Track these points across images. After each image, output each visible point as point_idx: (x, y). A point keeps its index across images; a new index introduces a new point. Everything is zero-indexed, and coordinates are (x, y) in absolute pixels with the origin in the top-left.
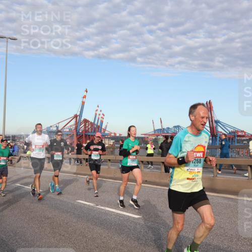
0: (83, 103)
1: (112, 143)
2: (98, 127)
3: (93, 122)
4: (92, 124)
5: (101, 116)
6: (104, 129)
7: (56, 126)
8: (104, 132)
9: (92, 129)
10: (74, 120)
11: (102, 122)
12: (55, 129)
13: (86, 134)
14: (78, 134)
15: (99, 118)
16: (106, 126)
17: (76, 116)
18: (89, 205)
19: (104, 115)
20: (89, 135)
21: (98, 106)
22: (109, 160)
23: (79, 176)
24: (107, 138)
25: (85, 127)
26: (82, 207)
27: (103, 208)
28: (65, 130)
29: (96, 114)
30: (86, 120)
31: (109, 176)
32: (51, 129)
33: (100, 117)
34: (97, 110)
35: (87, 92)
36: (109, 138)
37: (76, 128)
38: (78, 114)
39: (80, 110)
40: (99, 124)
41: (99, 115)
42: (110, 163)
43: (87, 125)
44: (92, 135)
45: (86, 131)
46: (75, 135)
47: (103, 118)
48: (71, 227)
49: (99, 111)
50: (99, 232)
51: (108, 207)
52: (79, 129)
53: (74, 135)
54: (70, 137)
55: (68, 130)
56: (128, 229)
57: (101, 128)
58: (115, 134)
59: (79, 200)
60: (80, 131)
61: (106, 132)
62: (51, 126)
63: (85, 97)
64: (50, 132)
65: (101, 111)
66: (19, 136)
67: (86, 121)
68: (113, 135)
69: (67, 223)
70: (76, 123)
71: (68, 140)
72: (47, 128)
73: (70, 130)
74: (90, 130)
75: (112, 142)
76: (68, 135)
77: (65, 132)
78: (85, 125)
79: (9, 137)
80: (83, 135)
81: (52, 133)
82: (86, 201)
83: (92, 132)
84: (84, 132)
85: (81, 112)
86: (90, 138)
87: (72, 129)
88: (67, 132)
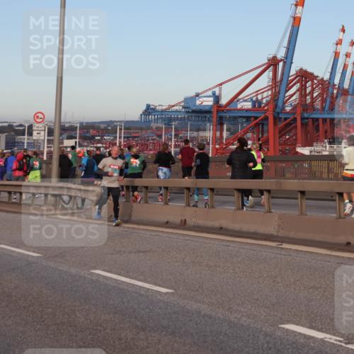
0: (296, 21)
3: (326, 77)
4: (325, 85)
7: (214, 94)
9: (323, 101)
12: (209, 102)
13: (306, 115)
14: (283, 116)
15: (345, 66)
17: (273, 63)
20: (316, 120)
21: (343, 30)
23: (285, 246)
25: (303, 95)
28: (239, 106)
29: (337, 54)
30: (306, 72)
32: (198, 102)
34: (339, 42)
37: (275, 97)
38: (281, 54)
39: (285, 43)
41: (347, 55)
43: (308, 90)
44: (324, 120)
45: (304, 106)
46: (271, 121)
52: (284, 103)
53: (266, 118)
54: (257, 125)
55: (248, 105)
59: (288, 322)
60: (288, 109)
62: (197, 95)
63: (300, 3)
64: (194, 112)
65: (351, 44)
66: (103, 126)
67: (304, 76)
70: (275, 83)
71: (249, 135)
73: (256, 103)
74: (318, 105)
76: (248, 118)
77: (241, 110)
78: (303, 88)
79: (73, 129)
80: (295, 119)
81: (202, 113)
82: (311, 327)
83: (323, 108)
84: (299, 110)
85: (288, 49)
86: (317, 129)
87: (260, 102)
88: (247, 110)
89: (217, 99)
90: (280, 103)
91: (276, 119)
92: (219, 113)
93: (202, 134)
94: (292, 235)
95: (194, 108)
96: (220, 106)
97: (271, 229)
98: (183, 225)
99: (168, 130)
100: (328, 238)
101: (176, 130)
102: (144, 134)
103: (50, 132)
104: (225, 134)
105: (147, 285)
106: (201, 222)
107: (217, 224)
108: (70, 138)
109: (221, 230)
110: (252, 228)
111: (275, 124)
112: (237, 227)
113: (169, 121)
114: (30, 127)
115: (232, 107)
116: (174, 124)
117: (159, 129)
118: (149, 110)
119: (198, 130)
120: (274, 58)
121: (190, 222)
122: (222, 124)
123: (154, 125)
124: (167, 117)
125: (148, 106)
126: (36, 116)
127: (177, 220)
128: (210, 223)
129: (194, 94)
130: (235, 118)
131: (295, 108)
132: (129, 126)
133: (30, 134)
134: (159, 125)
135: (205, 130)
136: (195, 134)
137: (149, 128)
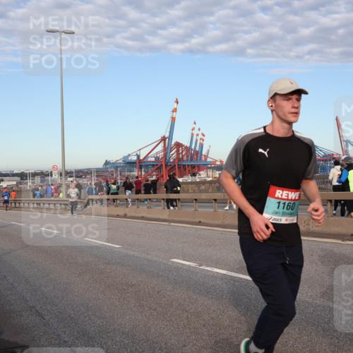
0: (173, 119)
1: (217, 176)
2: (197, 153)
3: (188, 145)
4: (188, 149)
5: (201, 136)
6: (205, 156)
7: (137, 155)
8: (206, 159)
9: (187, 156)
10: (162, 144)
11: (202, 145)
12: (135, 158)
13: (180, 163)
14: (169, 164)
15: (197, 140)
16: (208, 151)
17: (164, 139)
18: (189, 265)
19: (203, 135)
20: (184, 166)
21: (195, 123)
22: (215, 200)
23: (172, 224)
24: (210, 168)
25: (178, 154)
26: (179, 268)
27: (209, 269)
28: (149, 160)
29: (192, 135)
30: (179, 143)
31: (216, 222)
32: (130, 159)
33: (199, 138)
34: (193, 129)
35: (177, 103)
36: (213, 168)
37: (165, 155)
38: (167, 135)
39: (169, 130)
40: (197, 149)
41: (197, 135)
42: (217, 205)
43: (180, 151)
44: (188, 165)
45: (179, 159)
46: (164, 165)
47: (203, 140)
48: (164, 297)
49: (196, 129)
50: (206, 303)
51: (216, 267)
52: (170, 158)
53: (162, 165)
54: (158, 168)
55: (153, 159)
56: (247, 298)
57: (201, 155)
58: (221, 162)
59: (174, 258)
60: (172, 160)
61: (209, 160)
62: (129, 155)
63: (175, 110)
64: (128, 163)
65: (199, 130)
67: (178, 145)
68: (218, 163)
69: (158, 292)
70: (165, 149)
71: (154, 173)
72: (124, 157)
73: (157, 158)
74: (185, 158)
75: (217, 174)
76: (153, 165)
77: (150, 162)
78: (178, 151)
79: (71, 172)
80: (175, 165)
81: (132, 164)
82: (184, 260)
83: (187, 160)
84: (177, 161)
85: (170, 132)
86: (185, 170)
87: (159, 158)
88: (153, 162)
89: (138, 157)
90: (168, 158)
91: (166, 165)
92: (140, 163)
93: (133, 173)
94: (175, 219)
95: (128, 161)
96: (140, 160)
97: (165, 216)
98: (125, 216)
99: (116, 172)
100: (191, 220)
101: (120, 172)
102: (106, 174)
103: (61, 175)
104: (143, 173)
105: (110, 245)
106: (133, 214)
107: (141, 215)
108: (71, 177)
109: (142, 218)
110: (157, 217)
111: (166, 168)
112: (150, 216)
113: (116, 168)
114: (51, 172)
115: (145, 160)
116: (119, 169)
117: (112, 171)
118: (107, 163)
119: (131, 171)
120: (164, 137)
121: (129, 215)
122: (141, 169)
123: (109, 170)
124: (115, 166)
125: (106, 161)
126: (53, 167)
127: (122, 214)
128: (137, 215)
129: (127, 155)
130: (147, 166)
131: (174, 160)
132: (98, 171)
133: (51, 176)
134: (112, 169)
135: (133, 171)
136: (129, 173)
137: (107, 171)
